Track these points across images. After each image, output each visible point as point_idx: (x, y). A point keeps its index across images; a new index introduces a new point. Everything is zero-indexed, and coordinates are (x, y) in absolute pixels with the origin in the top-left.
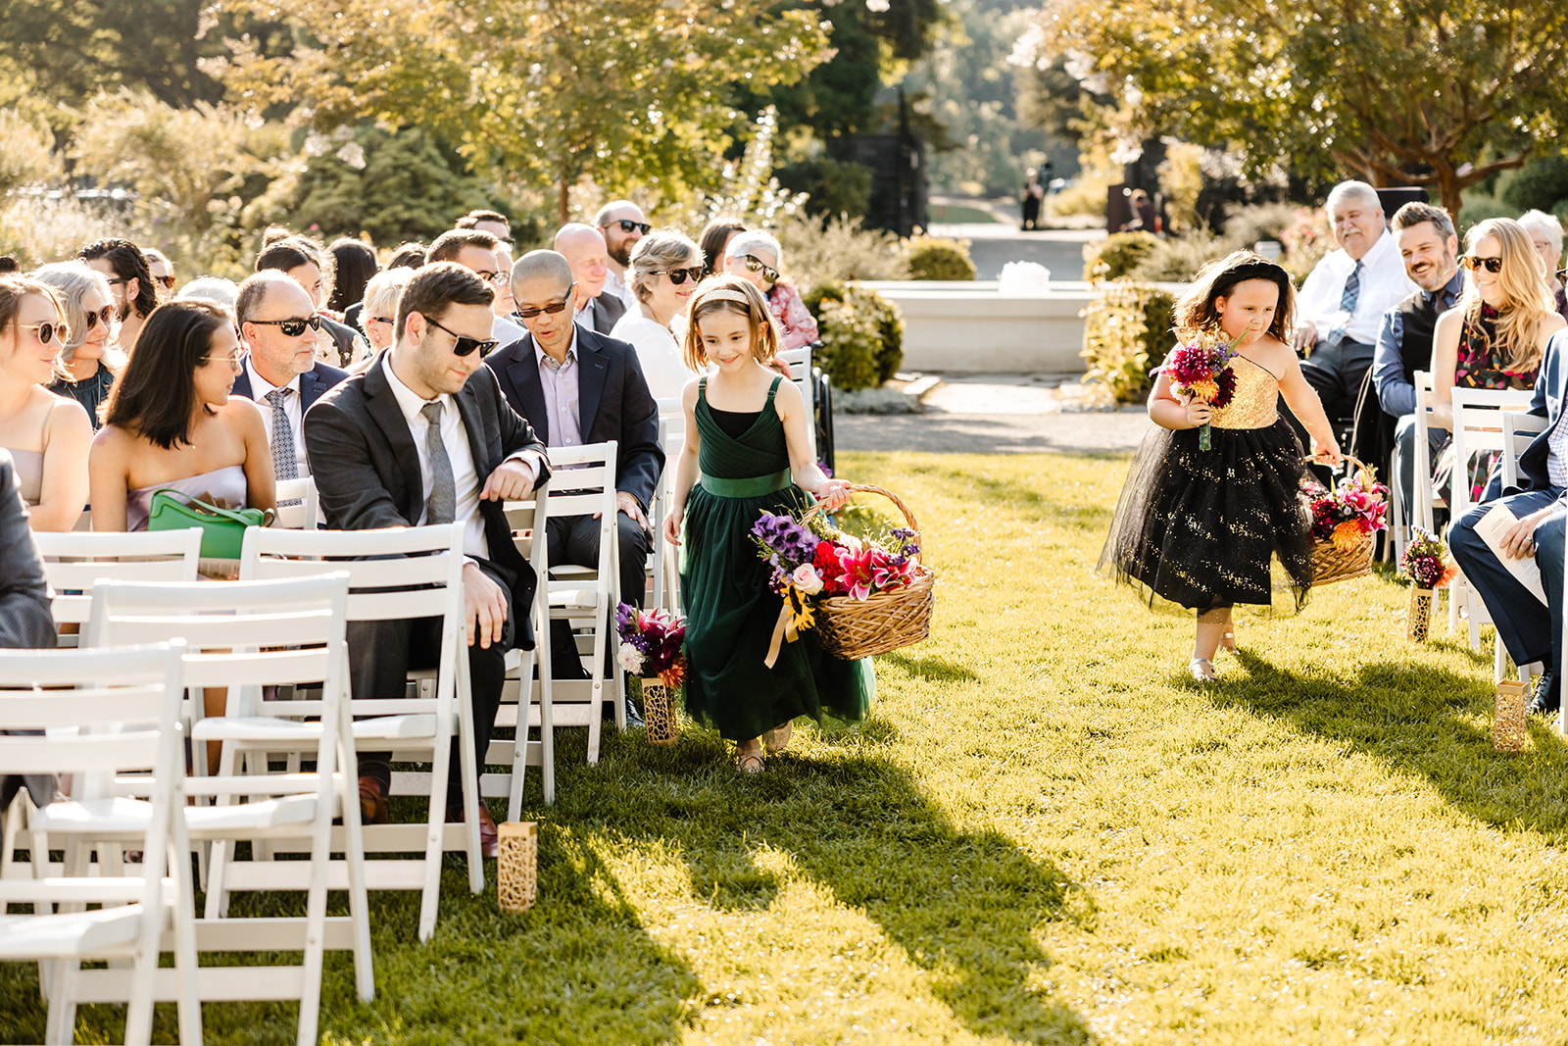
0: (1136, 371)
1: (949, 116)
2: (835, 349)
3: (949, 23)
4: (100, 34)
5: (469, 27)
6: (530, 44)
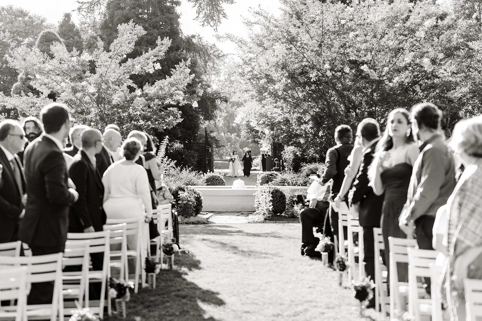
0: (270, 211)
1: (222, 137)
2: (183, 205)
3: (220, 110)
6: (91, 116)
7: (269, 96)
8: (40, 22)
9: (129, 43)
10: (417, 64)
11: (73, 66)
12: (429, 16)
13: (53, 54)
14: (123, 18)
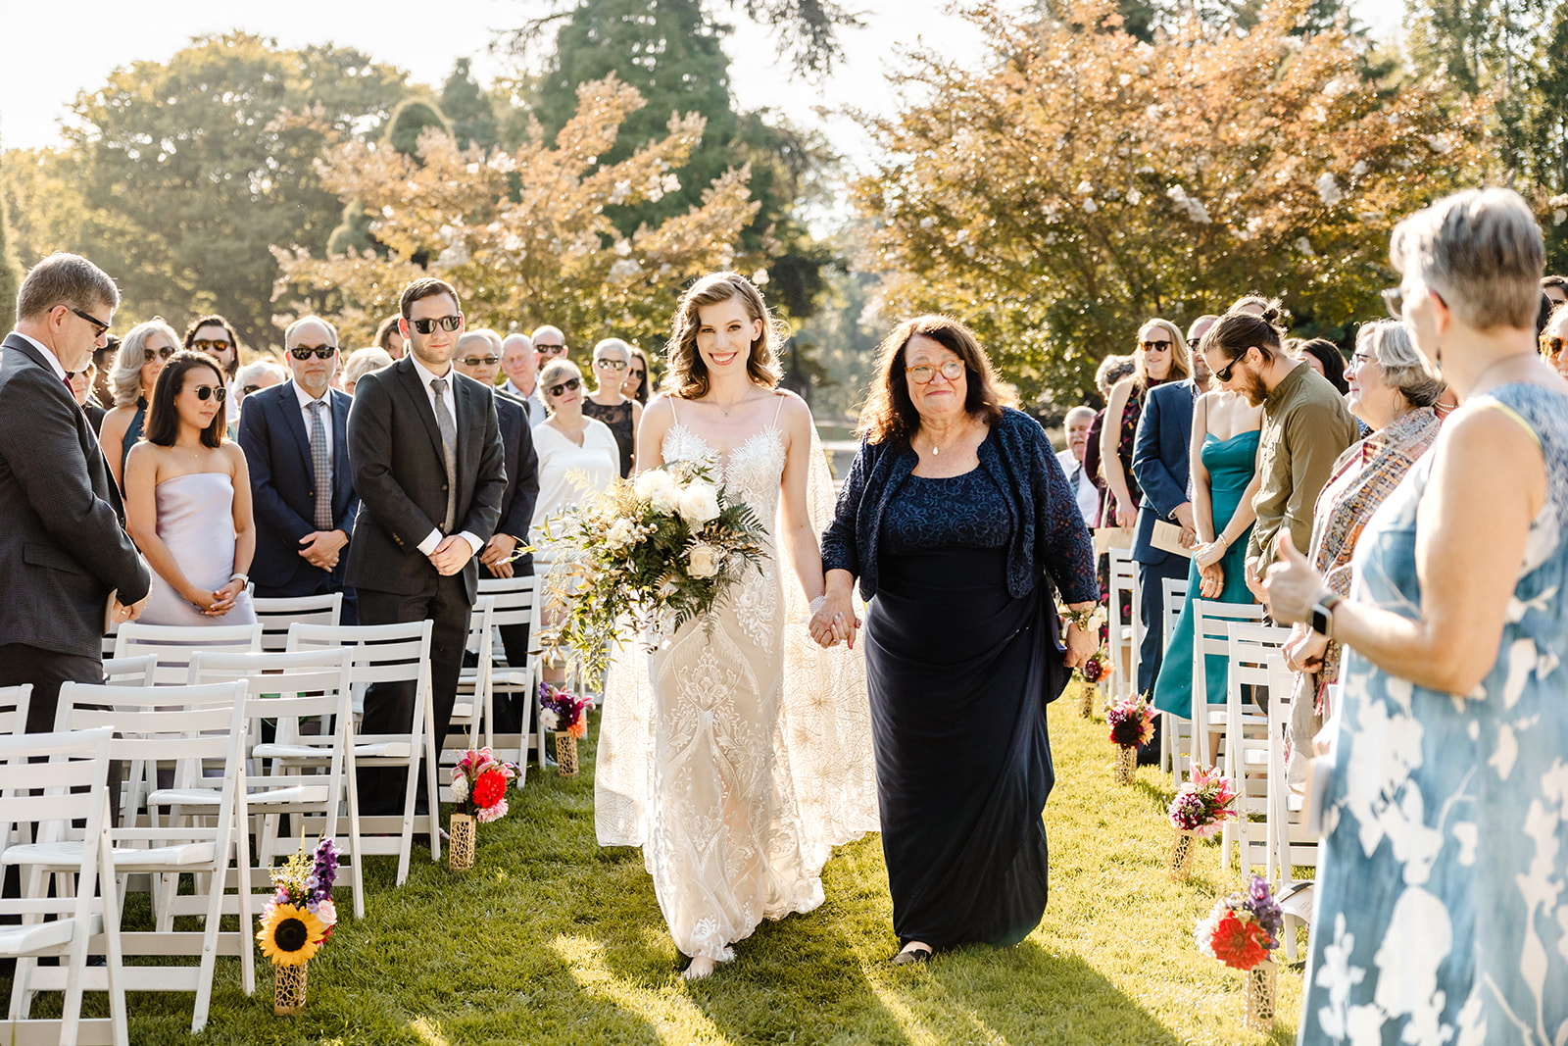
1: (835, 360)
3: (832, 293)
4: (201, 295)
5: (467, 295)
6: (510, 307)
7: (942, 259)
8: (395, 78)
9: (604, 128)
10: (1302, 187)
11: (470, 187)
12: (1332, 70)
13: (423, 159)
14: (594, 68)
